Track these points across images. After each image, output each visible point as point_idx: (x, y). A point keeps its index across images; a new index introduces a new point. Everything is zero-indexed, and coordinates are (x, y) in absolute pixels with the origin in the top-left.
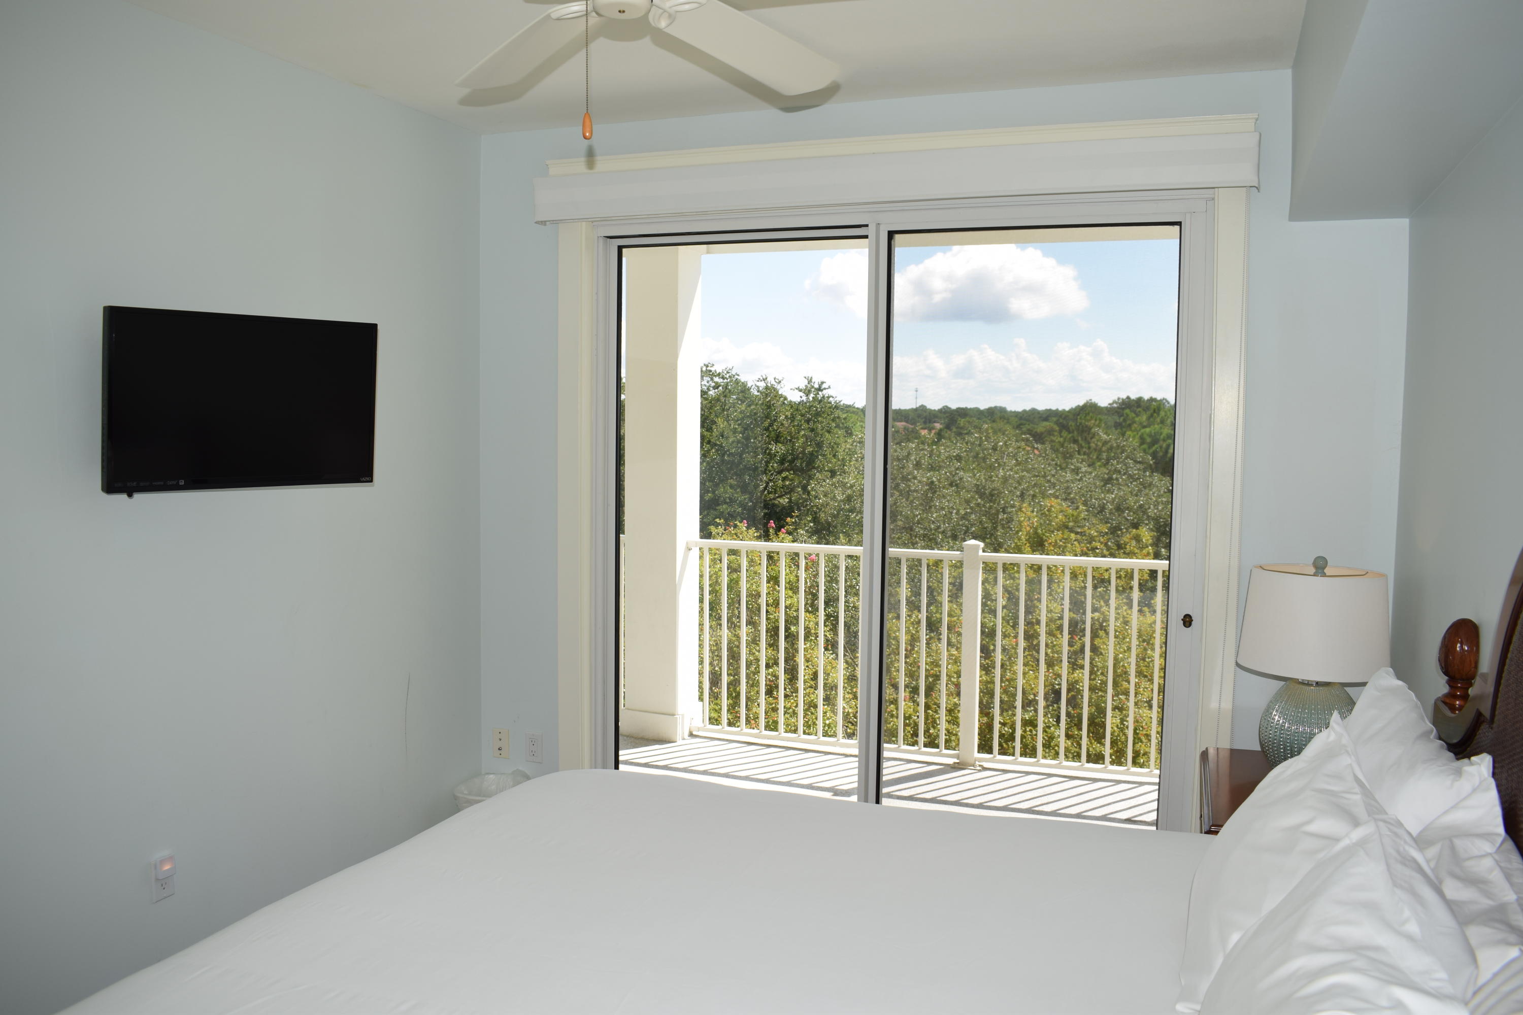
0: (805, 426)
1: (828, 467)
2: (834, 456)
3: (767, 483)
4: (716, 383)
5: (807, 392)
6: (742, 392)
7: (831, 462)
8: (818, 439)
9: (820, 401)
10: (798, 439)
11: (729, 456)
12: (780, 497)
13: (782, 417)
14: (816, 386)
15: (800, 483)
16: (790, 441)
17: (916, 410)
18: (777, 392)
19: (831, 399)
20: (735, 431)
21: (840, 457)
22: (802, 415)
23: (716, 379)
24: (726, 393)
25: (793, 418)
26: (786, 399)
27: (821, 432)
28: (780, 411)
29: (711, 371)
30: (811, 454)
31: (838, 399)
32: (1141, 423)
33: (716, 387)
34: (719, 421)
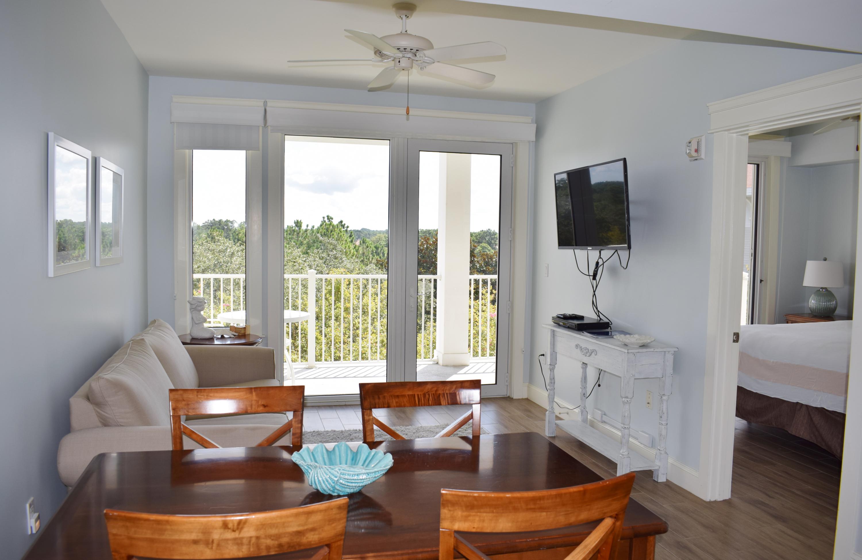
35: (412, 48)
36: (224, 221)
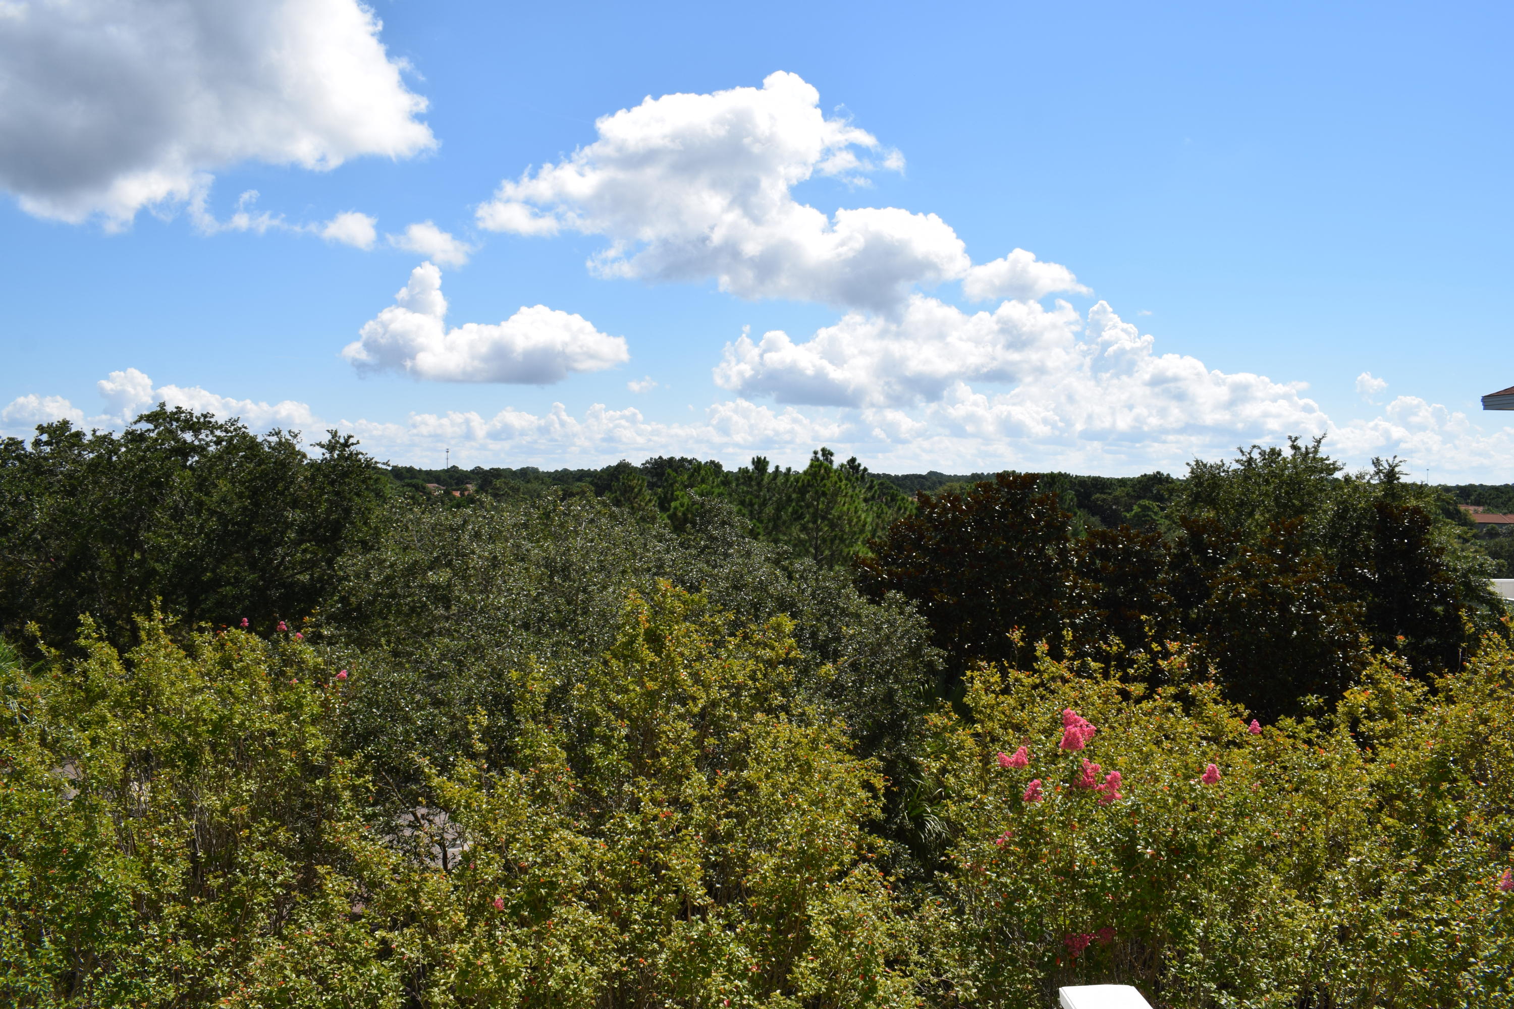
0: (328, 488)
1: (359, 538)
2: (365, 523)
3: (283, 558)
4: (218, 437)
5: (331, 447)
6: (249, 448)
7: (361, 531)
8: (345, 503)
9: (347, 459)
10: (320, 503)
11: (233, 526)
12: (300, 573)
13: (301, 478)
14: (342, 441)
15: (323, 556)
16: (311, 506)
17: (448, 471)
18: (294, 448)
19: (360, 456)
20: (240, 496)
21: (373, 525)
22: (325, 476)
23: (218, 433)
24: (231, 449)
25: (313, 479)
26: (304, 456)
27: (348, 496)
28: (298, 472)
30: (337, 521)
31: (369, 456)
32: (682, 483)
33: (218, 442)
34: (221, 483)
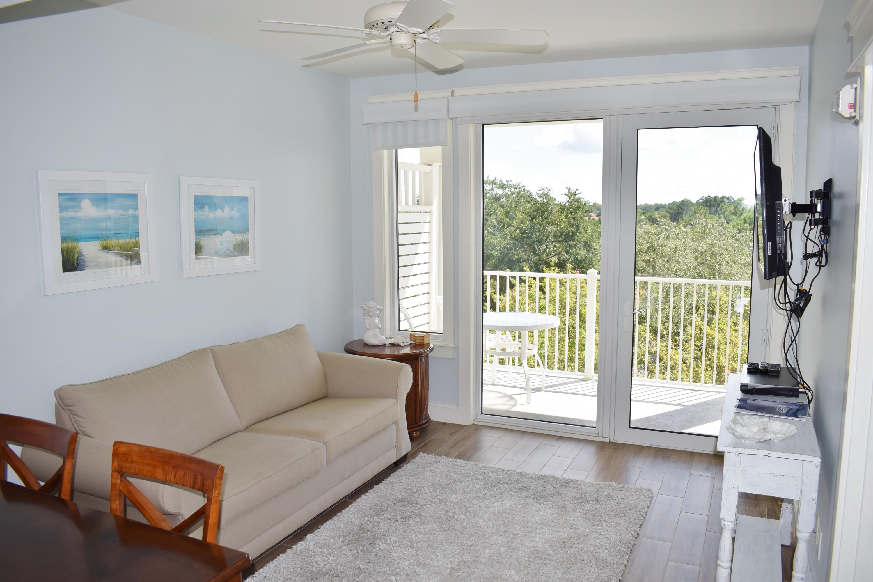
1: (584, 239)
3: (546, 249)
5: (568, 196)
6: (528, 196)
8: (576, 223)
9: (577, 201)
10: (563, 223)
12: (554, 257)
13: (555, 211)
14: (573, 192)
15: (564, 249)
16: (559, 224)
18: (550, 197)
19: (582, 200)
22: (567, 209)
24: (519, 197)
25: (560, 211)
26: (556, 200)
27: (577, 219)
28: (553, 208)
29: (510, 185)
30: (572, 232)
31: (586, 199)
35: (390, 20)
36: (720, 197)
